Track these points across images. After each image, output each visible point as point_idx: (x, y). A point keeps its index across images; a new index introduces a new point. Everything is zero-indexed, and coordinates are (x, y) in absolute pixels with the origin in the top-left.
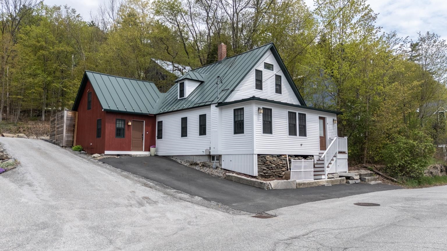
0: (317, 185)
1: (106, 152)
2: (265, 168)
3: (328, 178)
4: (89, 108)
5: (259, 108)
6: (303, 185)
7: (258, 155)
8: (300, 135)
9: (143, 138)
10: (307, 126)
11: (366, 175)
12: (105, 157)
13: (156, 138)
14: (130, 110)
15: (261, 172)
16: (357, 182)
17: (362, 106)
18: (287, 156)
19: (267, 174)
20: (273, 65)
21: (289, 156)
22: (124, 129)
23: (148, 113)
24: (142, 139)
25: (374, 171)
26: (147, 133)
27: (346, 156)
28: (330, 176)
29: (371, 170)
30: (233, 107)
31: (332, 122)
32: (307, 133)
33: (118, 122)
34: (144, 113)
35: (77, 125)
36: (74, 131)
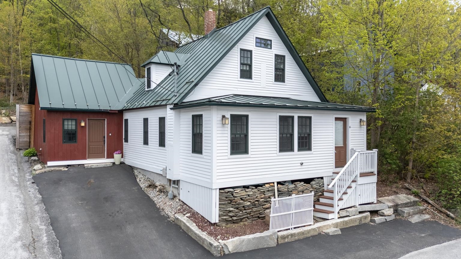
0: (316, 233)
1: (50, 164)
2: (231, 209)
3: (339, 218)
5: (224, 117)
6: (290, 237)
7: (220, 189)
8: (299, 150)
9: (105, 141)
10: (313, 134)
11: (406, 205)
12: (47, 169)
13: (124, 141)
15: (225, 216)
16: (389, 219)
17: (408, 99)
18: (276, 184)
19: (235, 218)
20: (271, 41)
21: (279, 183)
22: (75, 131)
23: (110, 109)
24: (103, 143)
25: (420, 197)
26: (110, 134)
27: (374, 179)
28: (344, 213)
29: (416, 195)
30: (192, 111)
31: (359, 124)
32: (313, 145)
33: (66, 123)
34: (103, 110)
35: (34, 122)
36: (31, 129)
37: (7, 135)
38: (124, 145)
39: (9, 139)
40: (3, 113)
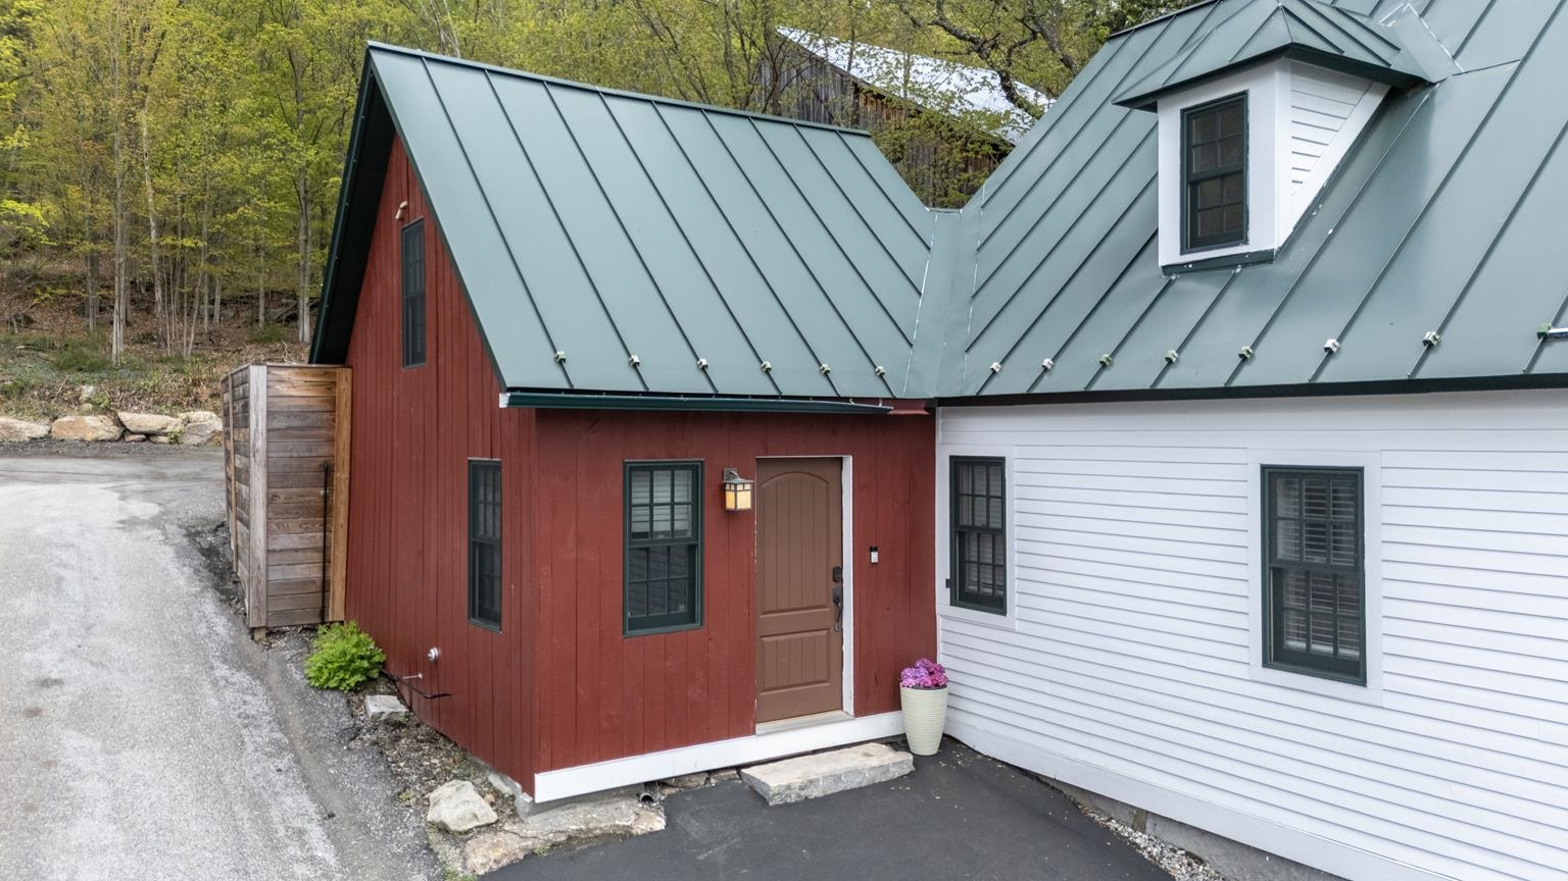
1: (552, 784)
4: (413, 355)
9: (838, 600)
13: (942, 594)
14: (738, 378)
22: (692, 549)
23: (880, 392)
24: (829, 610)
26: (874, 557)
33: (640, 495)
34: (856, 399)
35: (347, 468)
36: (331, 510)
37: (155, 522)
38: (940, 621)
39: (181, 553)
40: (84, 396)
